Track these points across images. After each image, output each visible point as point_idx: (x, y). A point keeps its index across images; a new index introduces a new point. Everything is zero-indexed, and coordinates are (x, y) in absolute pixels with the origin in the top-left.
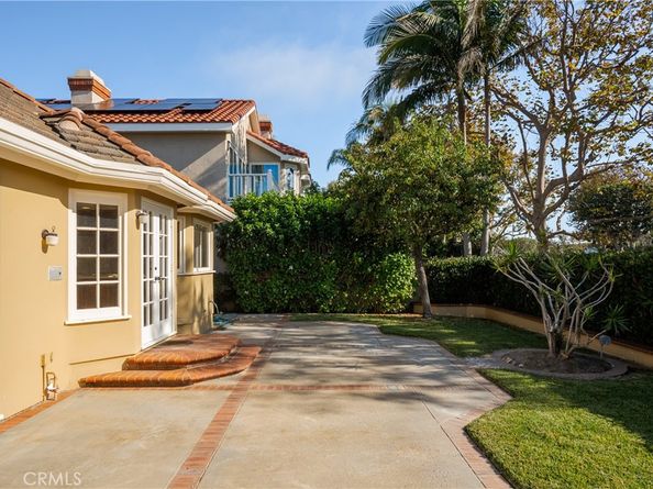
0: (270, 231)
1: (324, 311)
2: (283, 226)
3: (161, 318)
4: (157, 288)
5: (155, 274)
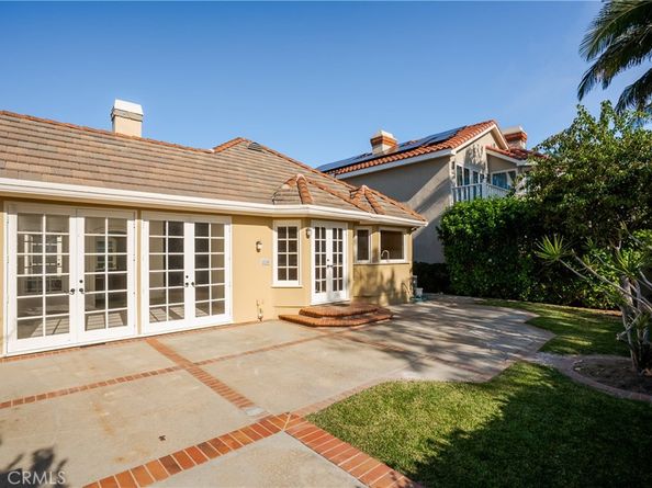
0: (469, 231)
1: (523, 300)
2: (481, 226)
3: (335, 289)
4: (329, 272)
5: (327, 263)
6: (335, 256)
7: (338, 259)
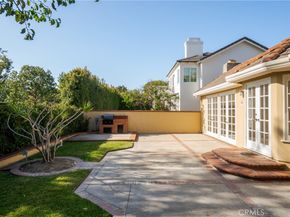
3: (262, 142)
5: (256, 117)
6: (262, 111)
7: (265, 114)
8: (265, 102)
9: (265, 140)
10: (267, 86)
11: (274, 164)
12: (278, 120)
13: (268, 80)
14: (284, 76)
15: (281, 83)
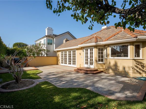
3: (90, 64)
4: (89, 60)
5: (88, 58)
6: (90, 56)
7: (91, 57)
8: (91, 53)
9: (91, 64)
10: (92, 49)
11: (95, 69)
12: (96, 58)
13: (94, 47)
14: (98, 47)
15: (97, 48)
